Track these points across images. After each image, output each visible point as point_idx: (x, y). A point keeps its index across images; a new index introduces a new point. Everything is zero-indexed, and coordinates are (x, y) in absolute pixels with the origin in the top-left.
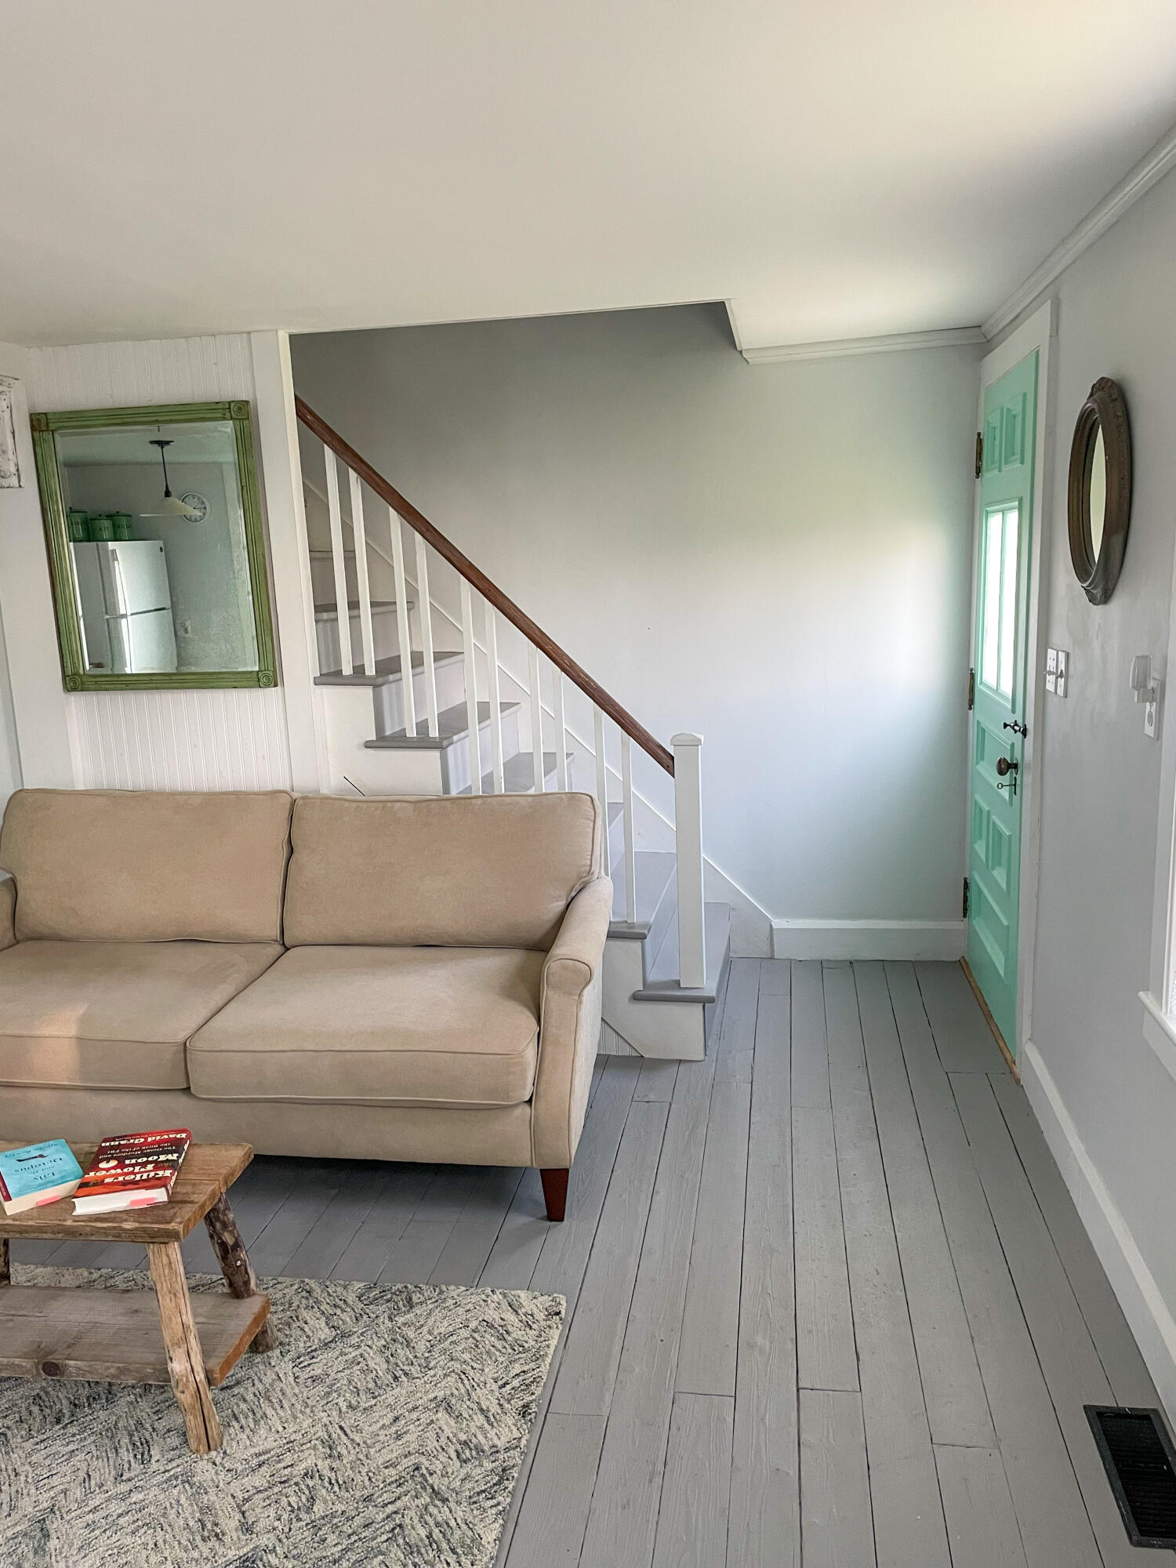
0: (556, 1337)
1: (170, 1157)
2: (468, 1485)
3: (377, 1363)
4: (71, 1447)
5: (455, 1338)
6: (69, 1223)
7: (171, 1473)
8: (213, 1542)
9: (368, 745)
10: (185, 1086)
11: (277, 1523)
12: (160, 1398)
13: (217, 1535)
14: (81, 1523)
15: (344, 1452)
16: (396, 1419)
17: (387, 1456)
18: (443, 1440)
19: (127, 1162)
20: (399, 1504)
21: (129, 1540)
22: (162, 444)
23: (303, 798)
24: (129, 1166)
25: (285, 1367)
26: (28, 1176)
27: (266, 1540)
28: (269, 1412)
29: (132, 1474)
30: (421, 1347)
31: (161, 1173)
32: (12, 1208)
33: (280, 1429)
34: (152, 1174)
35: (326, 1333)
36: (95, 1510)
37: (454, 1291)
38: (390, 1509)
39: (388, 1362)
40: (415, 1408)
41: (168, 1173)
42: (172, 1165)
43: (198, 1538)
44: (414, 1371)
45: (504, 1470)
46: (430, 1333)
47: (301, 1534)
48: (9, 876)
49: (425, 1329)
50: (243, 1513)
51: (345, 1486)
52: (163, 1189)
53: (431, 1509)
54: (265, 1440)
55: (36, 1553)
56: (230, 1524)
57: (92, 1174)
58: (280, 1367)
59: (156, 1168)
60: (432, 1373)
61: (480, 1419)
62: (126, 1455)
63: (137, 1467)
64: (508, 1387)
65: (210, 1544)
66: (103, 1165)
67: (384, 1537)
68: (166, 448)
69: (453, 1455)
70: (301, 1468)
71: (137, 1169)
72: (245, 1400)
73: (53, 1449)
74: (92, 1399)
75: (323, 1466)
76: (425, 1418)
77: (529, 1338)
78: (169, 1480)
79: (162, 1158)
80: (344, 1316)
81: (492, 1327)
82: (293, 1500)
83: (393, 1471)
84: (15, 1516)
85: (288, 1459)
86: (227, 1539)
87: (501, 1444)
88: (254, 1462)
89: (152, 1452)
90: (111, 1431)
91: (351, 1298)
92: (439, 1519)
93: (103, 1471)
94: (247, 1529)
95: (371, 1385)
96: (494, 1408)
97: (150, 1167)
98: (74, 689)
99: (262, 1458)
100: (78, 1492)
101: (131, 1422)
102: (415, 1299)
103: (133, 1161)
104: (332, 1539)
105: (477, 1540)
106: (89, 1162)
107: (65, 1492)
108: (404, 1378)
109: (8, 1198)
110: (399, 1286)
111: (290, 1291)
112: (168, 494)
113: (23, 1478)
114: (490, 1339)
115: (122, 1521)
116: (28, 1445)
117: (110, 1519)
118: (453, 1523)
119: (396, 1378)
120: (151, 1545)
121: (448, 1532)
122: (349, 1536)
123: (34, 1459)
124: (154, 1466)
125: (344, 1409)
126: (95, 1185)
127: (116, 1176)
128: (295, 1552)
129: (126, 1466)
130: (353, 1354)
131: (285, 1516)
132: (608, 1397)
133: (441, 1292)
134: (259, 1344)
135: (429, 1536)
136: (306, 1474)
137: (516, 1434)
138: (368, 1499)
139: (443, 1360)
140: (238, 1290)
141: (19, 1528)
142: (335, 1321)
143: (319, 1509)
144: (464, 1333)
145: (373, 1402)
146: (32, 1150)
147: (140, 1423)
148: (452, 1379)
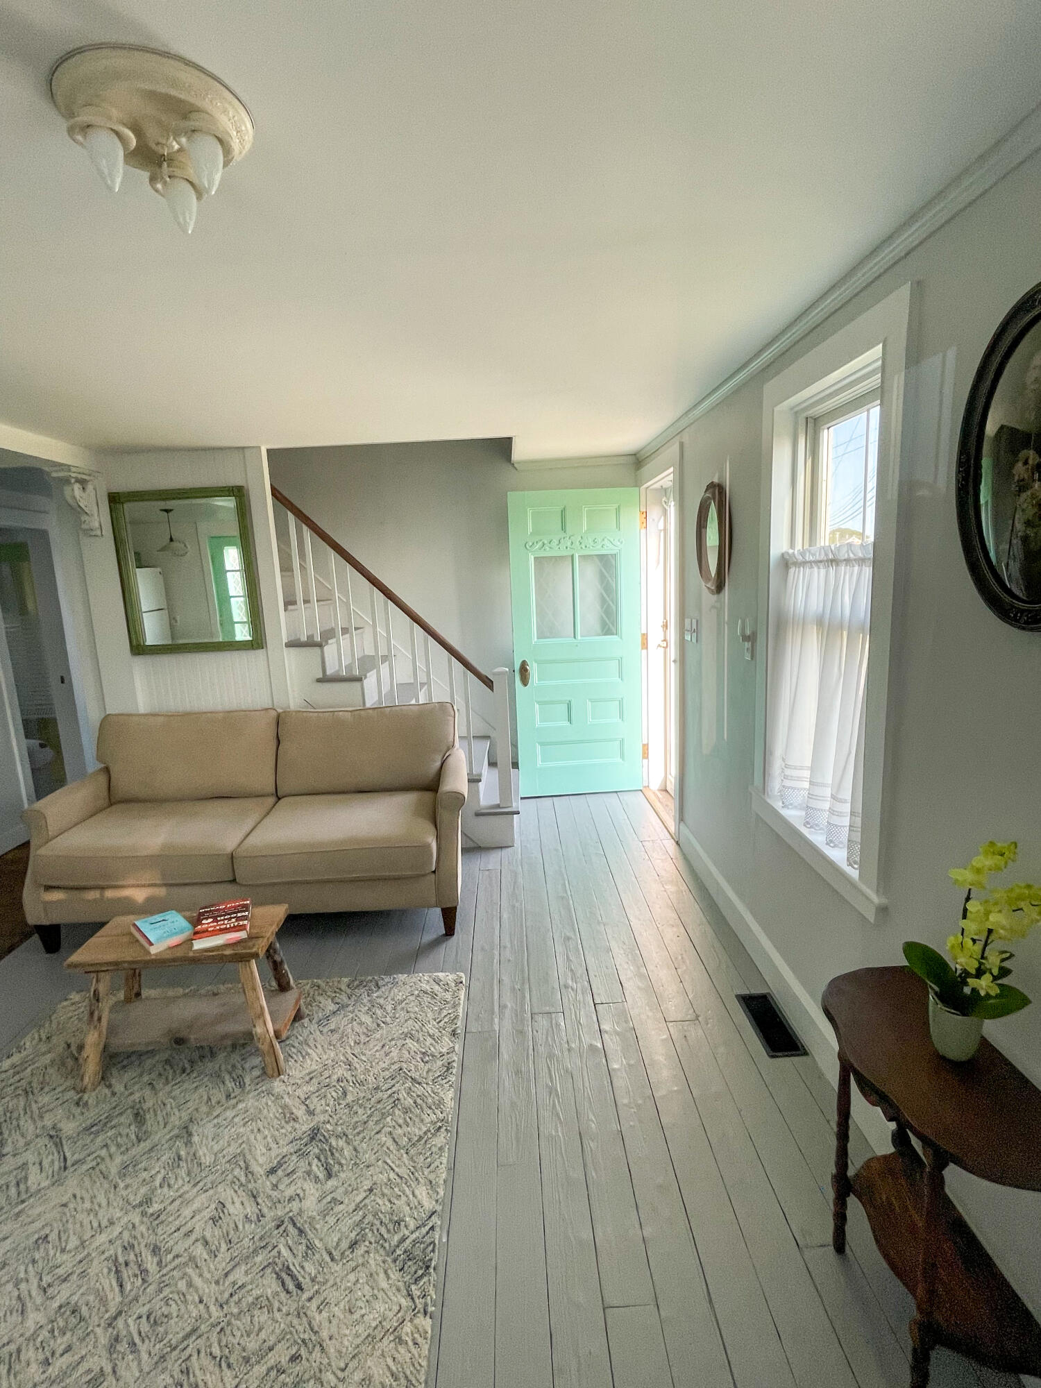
0: (463, 994)
1: (244, 914)
2: (430, 1074)
3: (366, 1019)
4: (195, 1085)
5: (407, 1001)
6: (191, 954)
7: (260, 1090)
8: (292, 1123)
9: (319, 681)
10: (231, 878)
11: (327, 1108)
12: (243, 1052)
13: (294, 1119)
14: (211, 1125)
15: (358, 1066)
16: (383, 1046)
17: (382, 1065)
18: (413, 1053)
19: (219, 919)
20: (394, 1089)
21: (242, 1130)
22: (167, 511)
23: (285, 712)
24: (220, 920)
25: (313, 1027)
26: (160, 932)
27: (322, 1118)
28: (310, 1051)
29: (236, 1094)
30: (389, 1008)
31: (241, 923)
32: (153, 950)
33: (318, 1059)
34: (236, 924)
35: (332, 1007)
36: (218, 1116)
37: (402, 977)
38: (389, 1092)
39: (372, 1017)
40: (393, 1039)
41: (246, 922)
42: (244, 918)
43: (283, 1122)
44: (388, 1019)
45: (449, 1064)
46: (393, 999)
47: (343, 1112)
48: (103, 765)
49: (389, 999)
50: (307, 1105)
51: (361, 1084)
52: (245, 932)
53: (413, 1088)
54: (311, 1065)
55: (186, 1145)
56: (300, 1112)
57: (199, 927)
58: (309, 1028)
59: (237, 921)
60: (398, 1020)
61: (429, 1040)
62: (230, 1085)
63: (238, 1091)
64: (443, 1022)
65: (291, 1124)
66: (204, 922)
67: (390, 1107)
68: (170, 514)
69: (419, 1060)
70: (335, 1077)
71: (226, 922)
72: (294, 1047)
73: (184, 1087)
74: (202, 1057)
75: (348, 1075)
76: (400, 1043)
77: (448, 996)
78: (259, 1094)
79: (239, 915)
80: (341, 997)
81: (427, 993)
82: (334, 1094)
83: (387, 1073)
84: (169, 1127)
85: (326, 1074)
86: (301, 1121)
87: (444, 1050)
88: (307, 1078)
89: (246, 1081)
90: (218, 1075)
91: (343, 987)
92: (419, 1093)
93: (217, 1095)
94: (311, 1113)
95: (365, 1030)
96: (437, 1034)
97: (233, 920)
98: (139, 654)
99: (311, 1075)
100: (204, 1109)
101: (229, 1067)
102: (381, 983)
103: (222, 918)
104: (360, 1111)
105: (441, 1102)
106: (196, 921)
107: (197, 1109)
108: (383, 1025)
109: (151, 944)
110: (370, 978)
111: (308, 987)
112: (171, 540)
113: (169, 1106)
114: (427, 999)
115: (236, 1120)
116: (168, 1088)
117: (228, 1120)
118: (426, 1094)
119: (378, 1025)
120: (256, 1130)
121: (425, 1100)
122: (370, 1109)
123: (173, 1094)
124: (248, 1088)
125: (352, 1044)
126: (204, 932)
127: (215, 927)
128: (341, 1121)
129: (231, 1090)
130: (351, 1015)
131: (332, 1103)
132: (496, 1020)
133: (394, 978)
134: (298, 1017)
135: (415, 1103)
136: (338, 1080)
137: (452, 1045)
138: (377, 1088)
139: (403, 1014)
140: (283, 987)
141: (172, 1134)
142: (337, 1000)
143: (350, 1098)
144: (412, 998)
145: (368, 1039)
146: (158, 917)
147: (234, 1066)
148: (410, 1022)
